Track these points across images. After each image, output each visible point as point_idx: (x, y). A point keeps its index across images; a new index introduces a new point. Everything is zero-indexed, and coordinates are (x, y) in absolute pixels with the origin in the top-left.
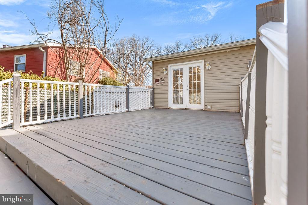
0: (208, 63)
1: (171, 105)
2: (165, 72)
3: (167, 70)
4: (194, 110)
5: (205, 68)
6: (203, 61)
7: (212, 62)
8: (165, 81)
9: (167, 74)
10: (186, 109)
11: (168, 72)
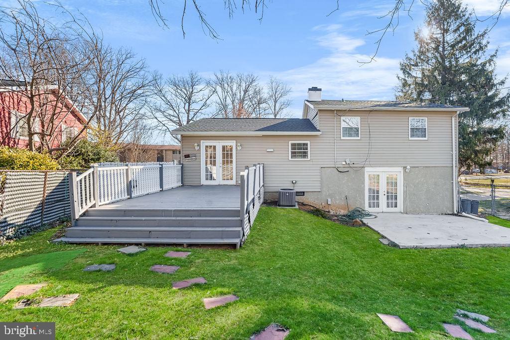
0: (239, 144)
1: (204, 182)
2: (197, 148)
3: (199, 145)
4: (227, 185)
5: (236, 148)
6: (235, 141)
7: (243, 144)
8: (197, 158)
9: (200, 149)
10: (219, 185)
11: (200, 148)
